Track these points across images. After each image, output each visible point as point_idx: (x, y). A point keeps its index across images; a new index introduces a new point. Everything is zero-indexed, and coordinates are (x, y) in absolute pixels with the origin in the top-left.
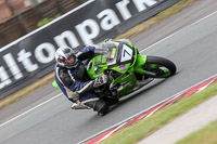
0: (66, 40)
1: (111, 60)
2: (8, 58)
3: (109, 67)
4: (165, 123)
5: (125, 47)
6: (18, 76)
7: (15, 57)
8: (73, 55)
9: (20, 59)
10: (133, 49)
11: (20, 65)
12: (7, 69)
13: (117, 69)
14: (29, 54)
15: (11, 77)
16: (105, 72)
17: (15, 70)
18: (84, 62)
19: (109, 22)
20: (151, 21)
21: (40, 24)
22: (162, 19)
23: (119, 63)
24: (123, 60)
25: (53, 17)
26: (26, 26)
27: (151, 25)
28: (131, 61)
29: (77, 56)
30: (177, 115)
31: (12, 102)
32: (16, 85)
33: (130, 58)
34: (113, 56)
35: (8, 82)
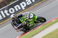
0: (17, 7)
1: (27, 17)
2: (2, 12)
3: (27, 19)
4: (43, 30)
5: (31, 14)
6: (4, 17)
7: (4, 12)
8: (16, 17)
9: (5, 12)
10: (34, 14)
11: (5, 14)
12: (1, 15)
13: (29, 20)
14: (7, 11)
15: (3, 17)
16: (26, 21)
17: (4, 15)
18: (19, 18)
19: (29, 3)
20: (40, 3)
21: (10, 3)
22: (43, 2)
23: (29, 18)
24: (31, 17)
25: (14, 1)
26: (7, 3)
27: (40, 4)
28: (33, 18)
29: (17, 17)
30: (47, 27)
31: (3, 24)
32: (4, 19)
33: (33, 17)
34: (28, 17)
35: (2, 18)
